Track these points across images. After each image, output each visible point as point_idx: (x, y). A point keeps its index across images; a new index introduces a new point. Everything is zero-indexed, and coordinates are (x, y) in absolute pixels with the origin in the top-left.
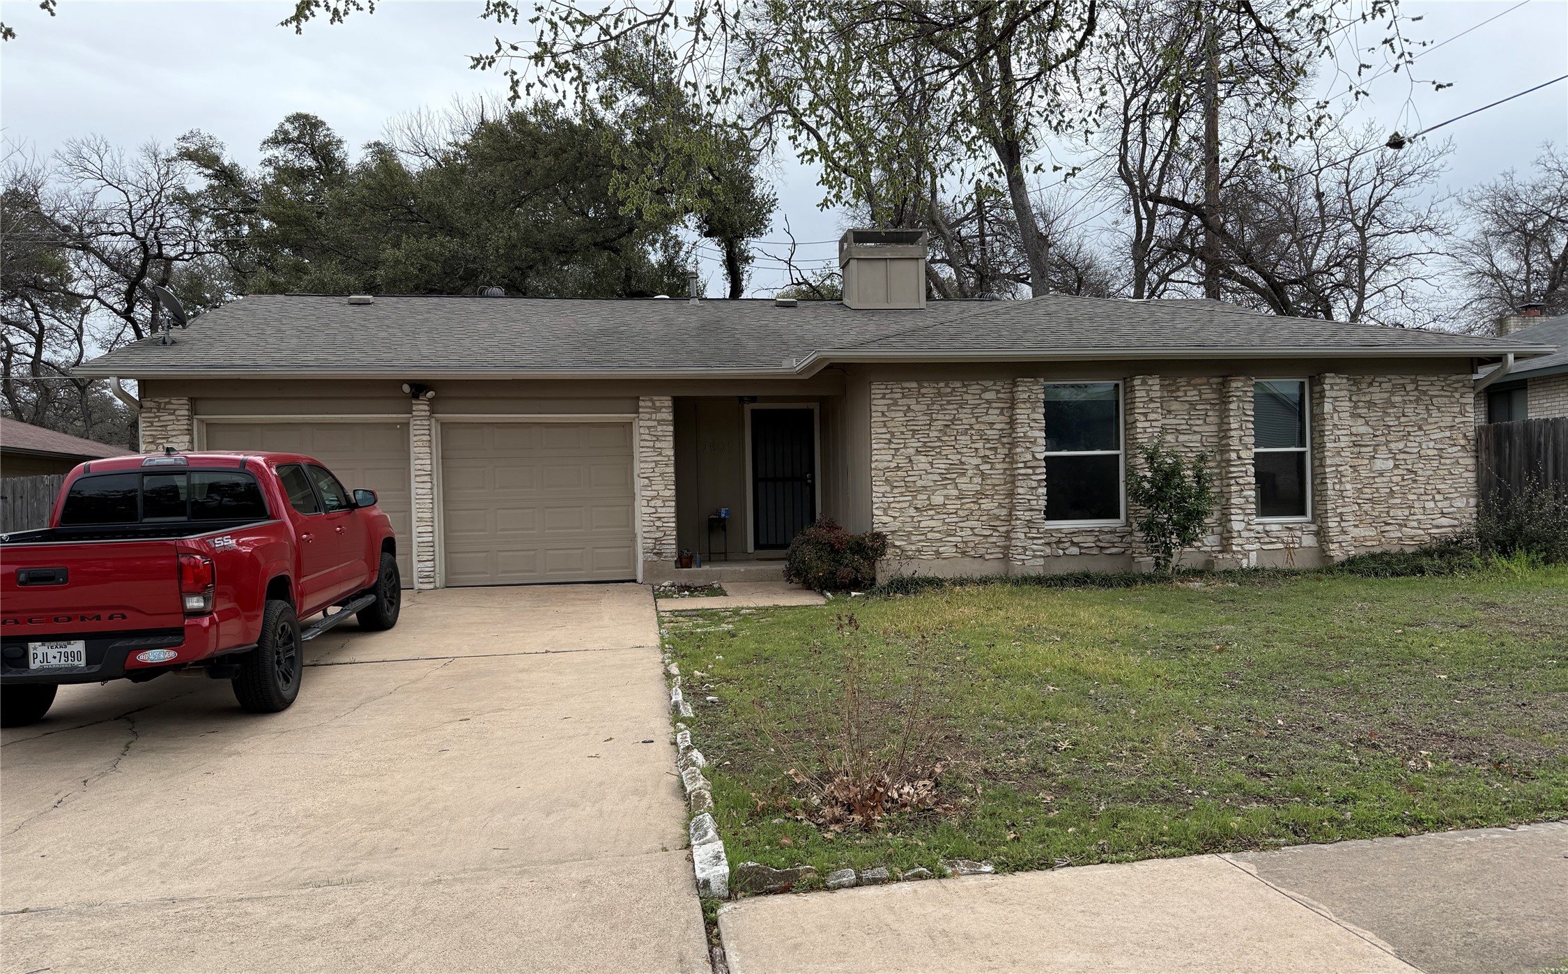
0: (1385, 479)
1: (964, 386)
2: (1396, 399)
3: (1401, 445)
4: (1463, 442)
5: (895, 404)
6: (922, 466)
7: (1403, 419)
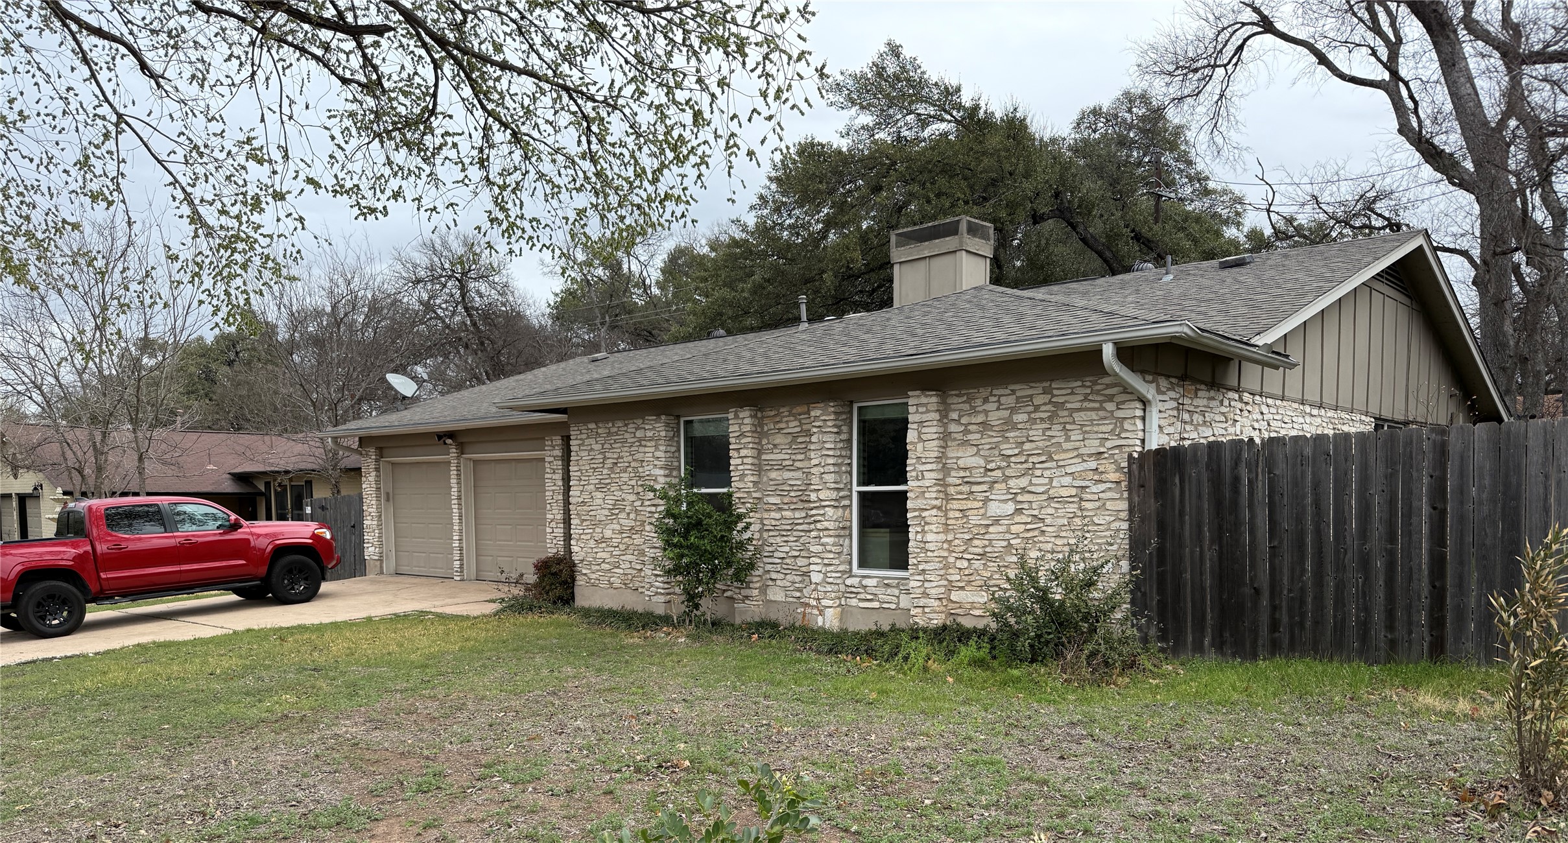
1: (626, 425)
2: (1020, 417)
3: (1023, 482)
4: (1114, 476)
5: (583, 444)
6: (600, 502)
7: (1027, 446)
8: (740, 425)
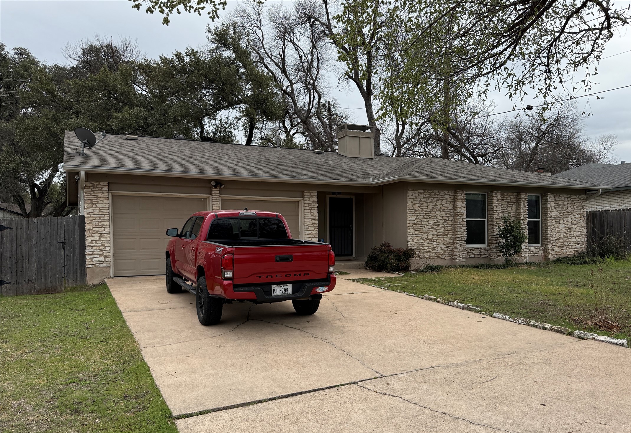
0: (562, 231)
1: (439, 192)
2: (566, 203)
3: (567, 219)
4: (583, 219)
5: (416, 198)
6: (425, 223)
7: (567, 210)
8: (497, 197)
